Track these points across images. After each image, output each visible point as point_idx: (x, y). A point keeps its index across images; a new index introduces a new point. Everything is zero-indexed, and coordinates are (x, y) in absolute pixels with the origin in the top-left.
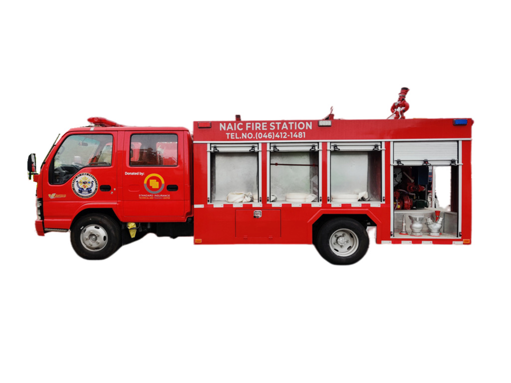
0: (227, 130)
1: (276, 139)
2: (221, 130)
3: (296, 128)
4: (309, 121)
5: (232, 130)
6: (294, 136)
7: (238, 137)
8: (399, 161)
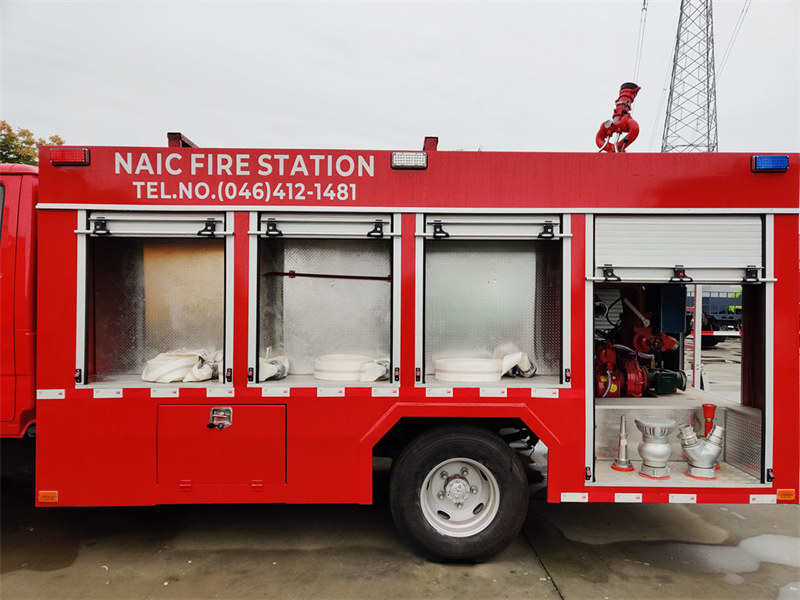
0: (137, 172)
1: (275, 201)
2: (118, 171)
3: (330, 174)
4: (366, 154)
5: (151, 172)
6: (325, 194)
7: (166, 194)
8: (608, 270)
